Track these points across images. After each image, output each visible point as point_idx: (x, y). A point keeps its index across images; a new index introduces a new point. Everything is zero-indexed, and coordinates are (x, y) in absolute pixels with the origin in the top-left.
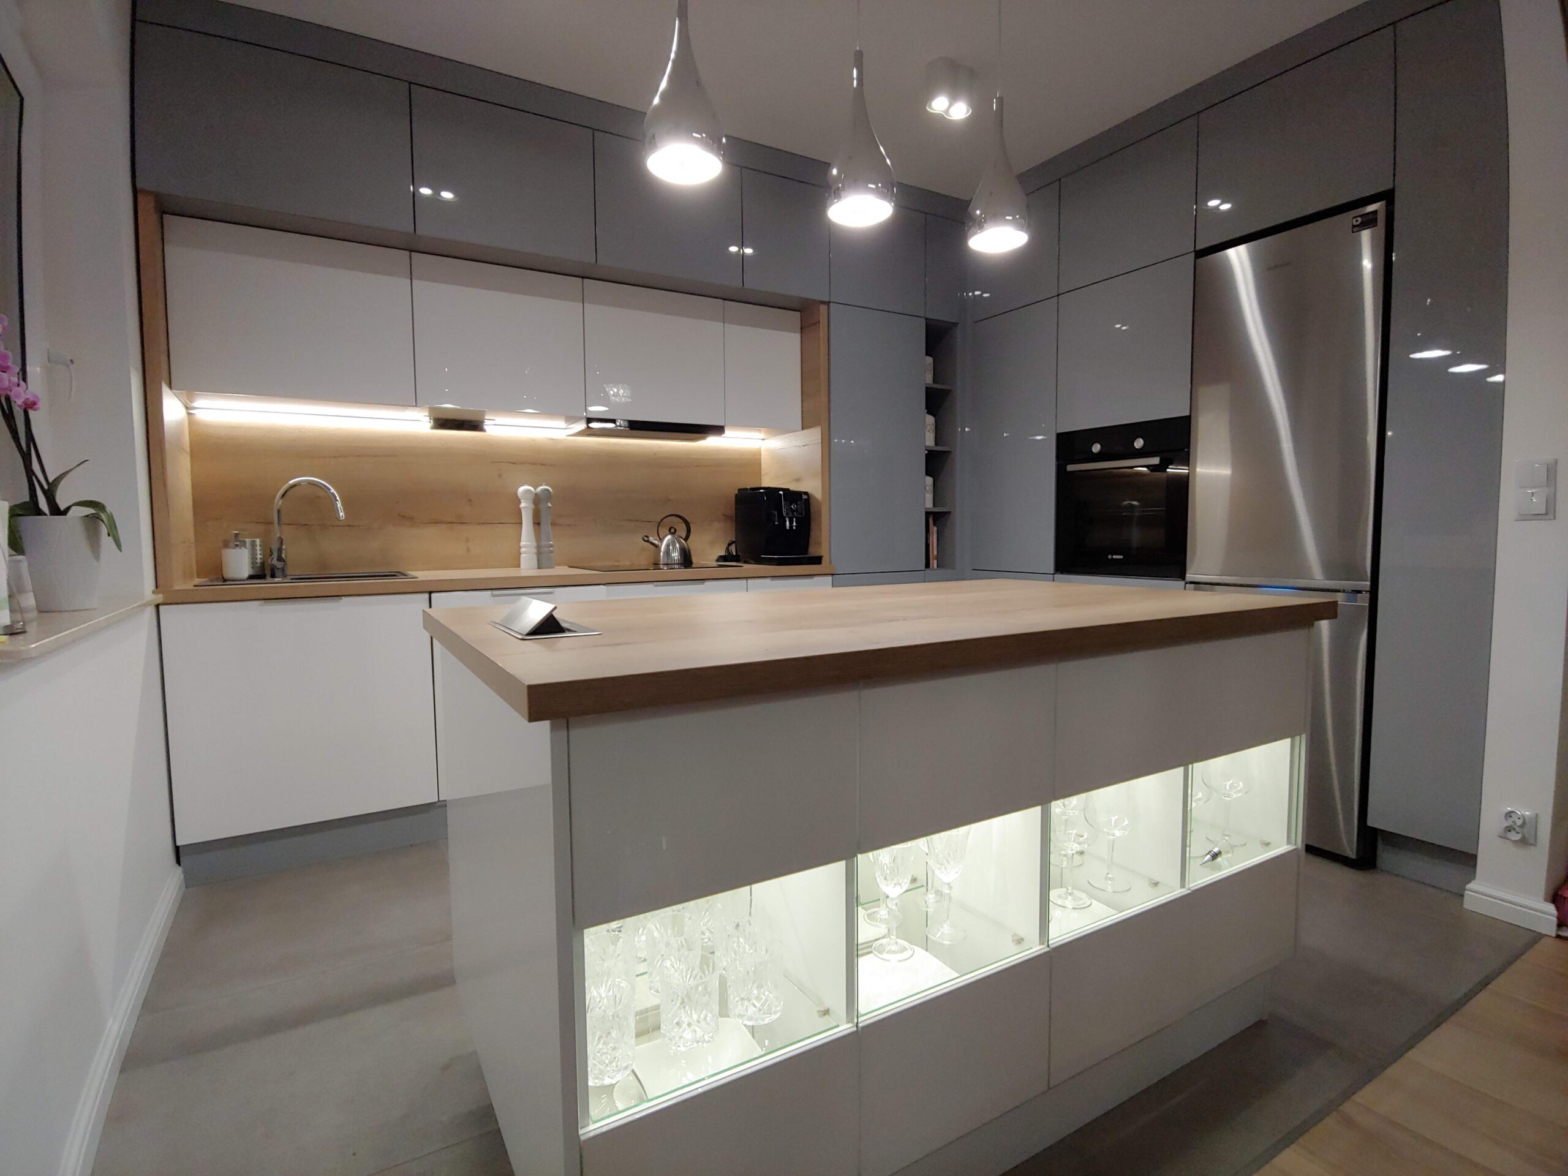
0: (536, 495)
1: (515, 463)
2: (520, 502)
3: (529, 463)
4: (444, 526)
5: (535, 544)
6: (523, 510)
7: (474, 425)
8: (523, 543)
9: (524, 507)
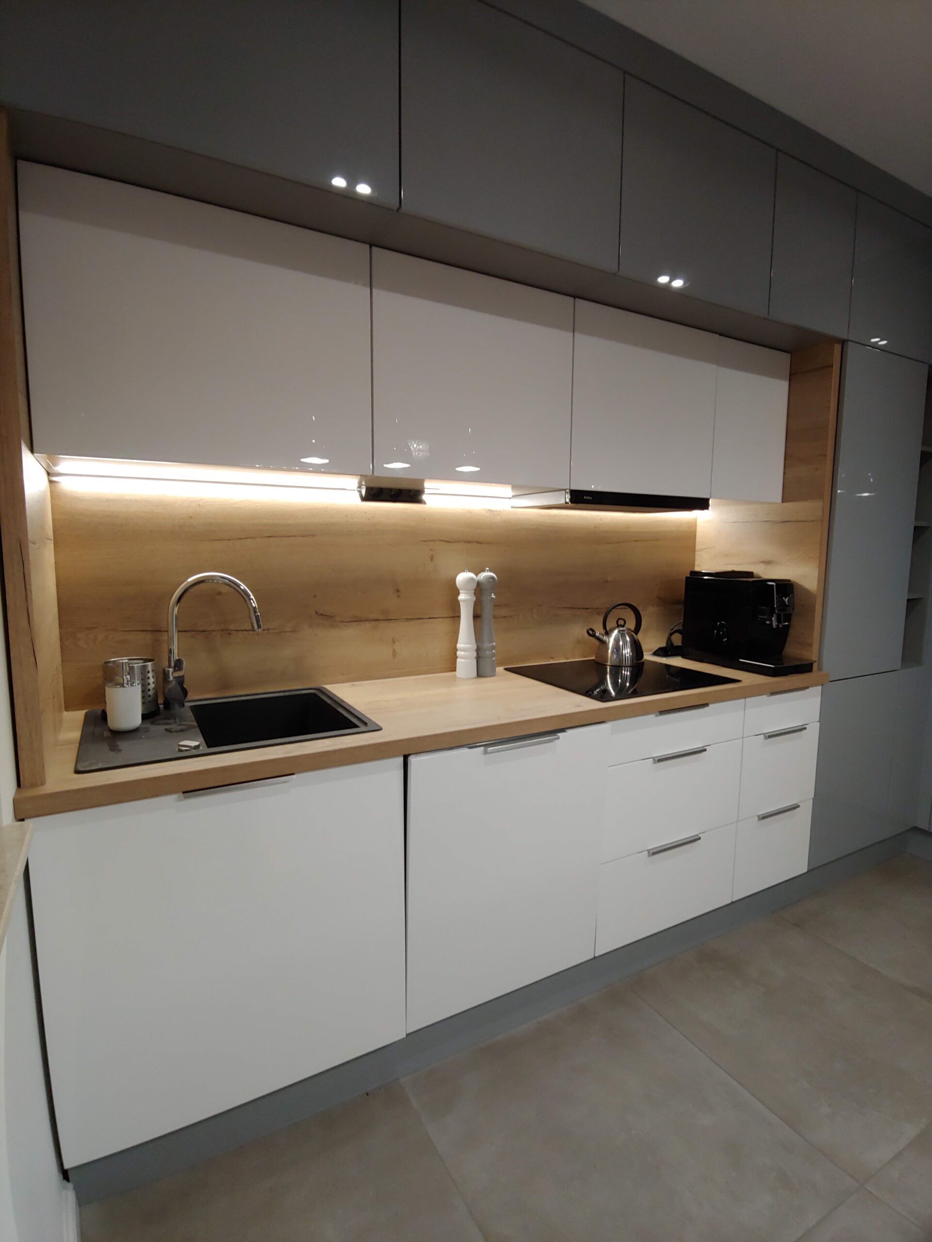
0: (479, 584)
1: (448, 542)
2: (458, 593)
3: (465, 542)
4: (368, 625)
5: (475, 647)
6: (461, 603)
7: (412, 495)
8: (459, 645)
9: (464, 601)
